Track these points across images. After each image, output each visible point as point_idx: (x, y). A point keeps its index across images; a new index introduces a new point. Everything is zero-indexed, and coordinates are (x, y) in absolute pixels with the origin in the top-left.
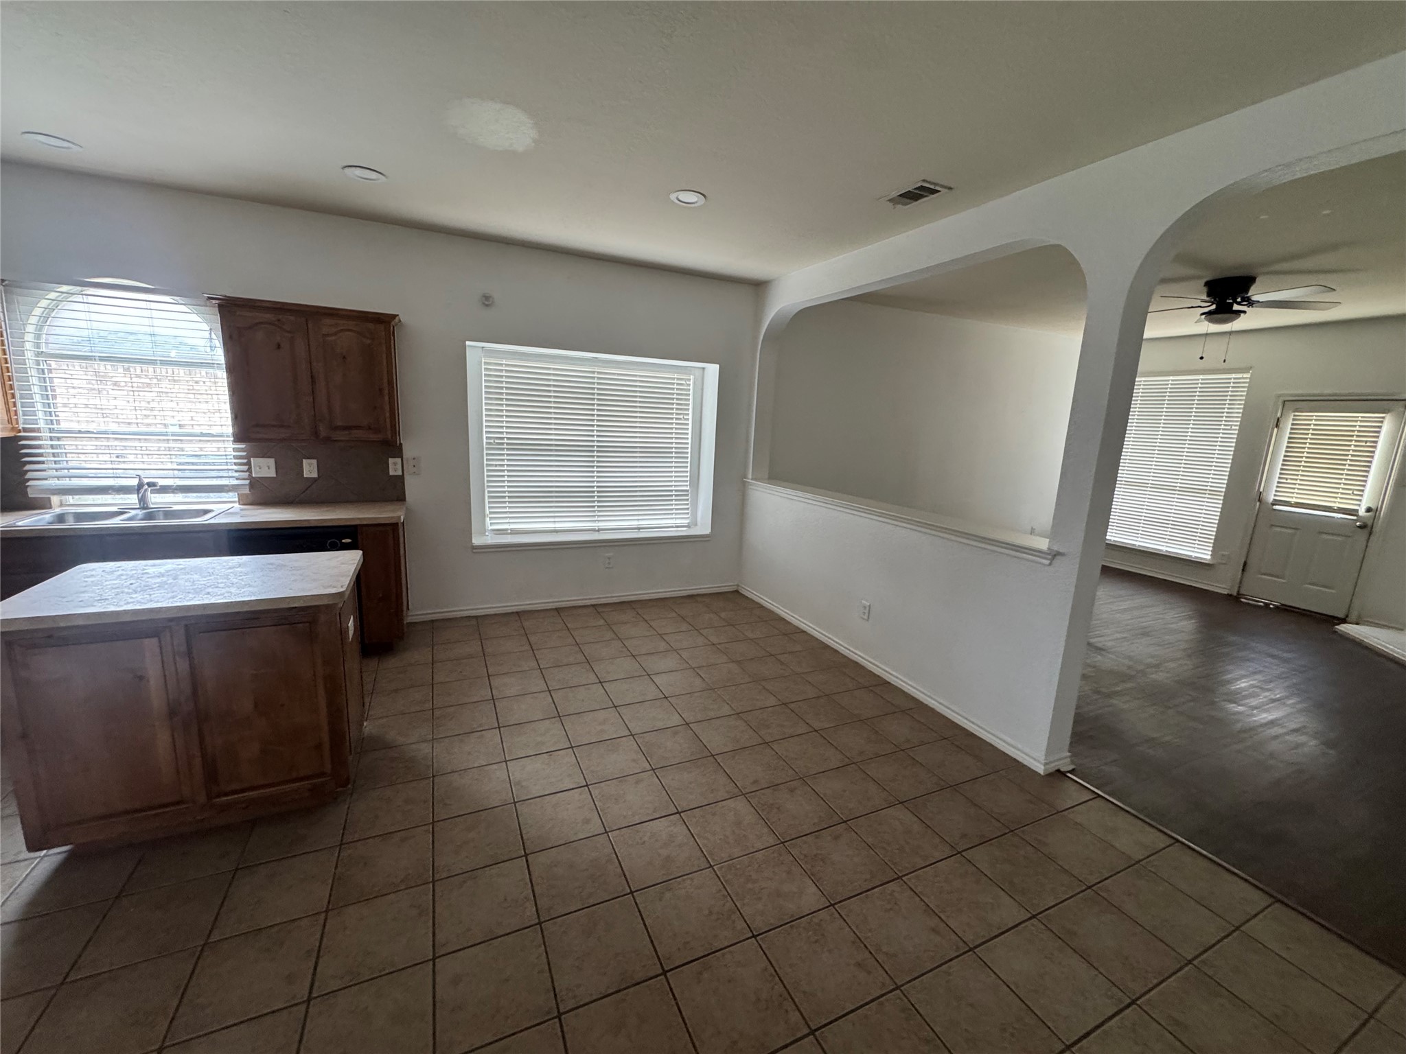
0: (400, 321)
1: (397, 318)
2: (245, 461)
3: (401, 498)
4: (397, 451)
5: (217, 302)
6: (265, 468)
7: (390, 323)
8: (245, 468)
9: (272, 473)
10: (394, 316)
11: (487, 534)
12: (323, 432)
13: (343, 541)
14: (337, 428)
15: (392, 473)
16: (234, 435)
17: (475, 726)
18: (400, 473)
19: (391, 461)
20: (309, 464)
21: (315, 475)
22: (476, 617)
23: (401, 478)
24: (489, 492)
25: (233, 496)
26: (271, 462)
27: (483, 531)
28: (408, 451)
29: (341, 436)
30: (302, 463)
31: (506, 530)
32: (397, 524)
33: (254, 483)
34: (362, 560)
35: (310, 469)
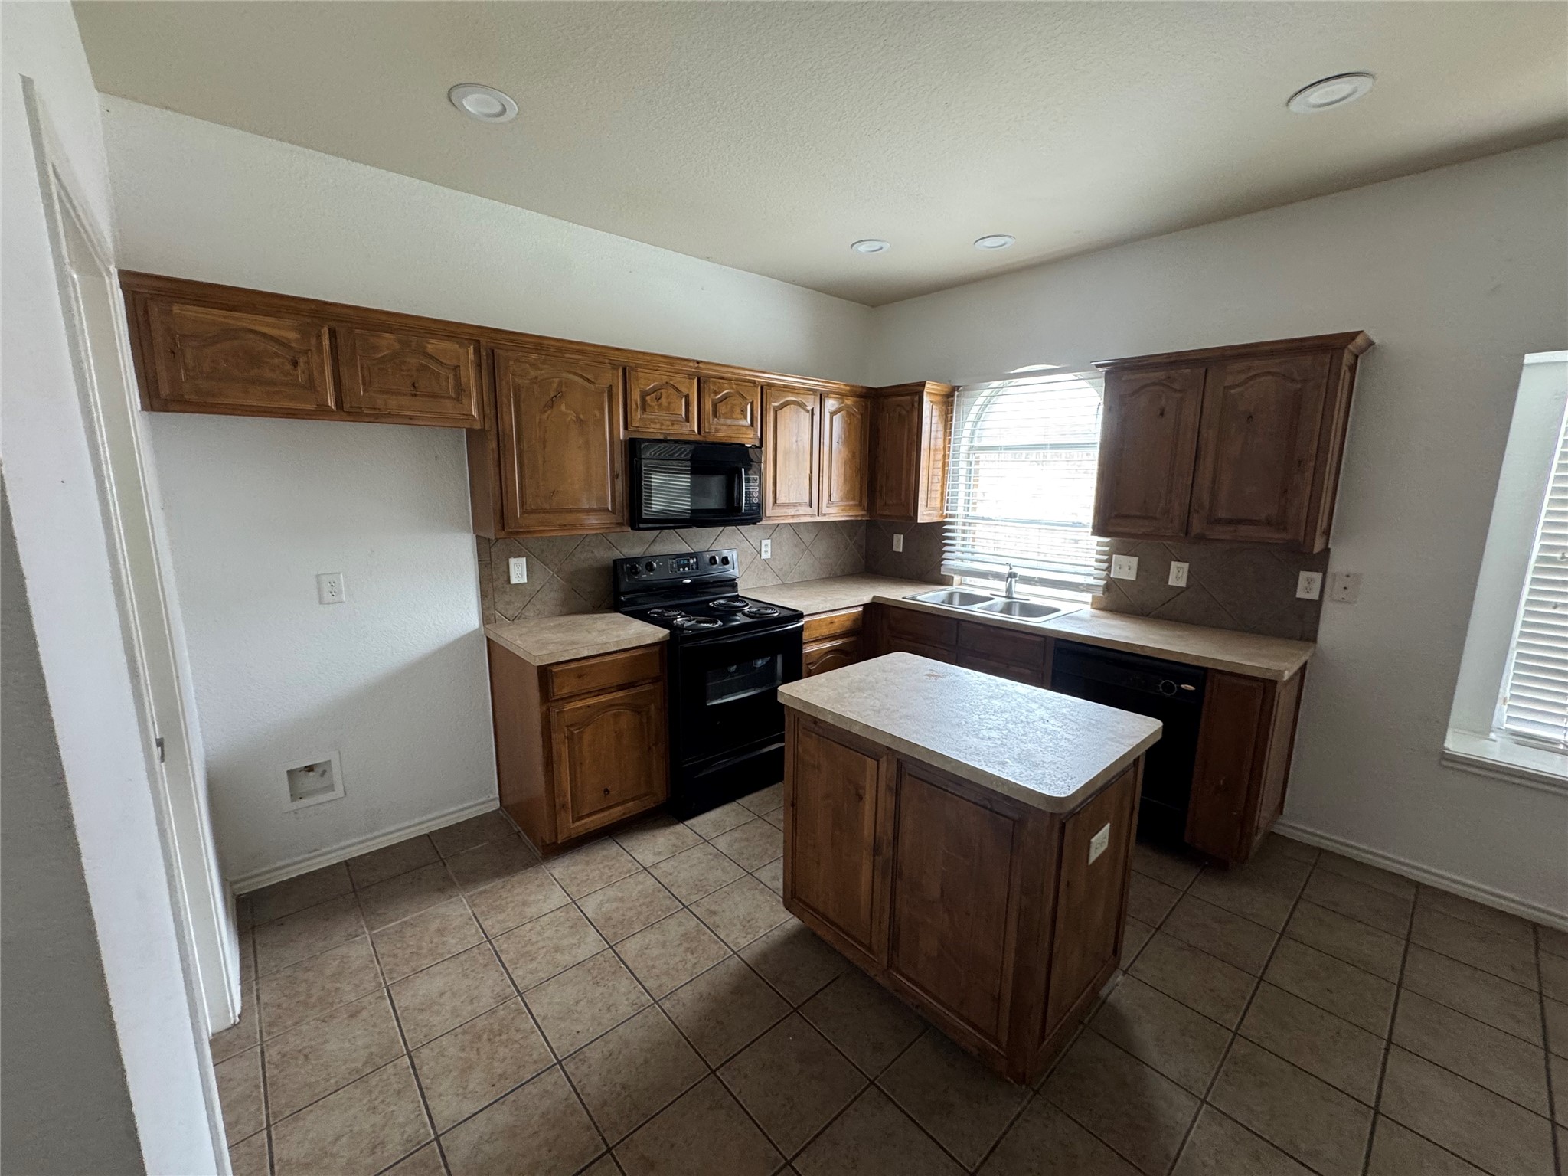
0: (1371, 343)
1: (1359, 340)
2: (1106, 557)
3: (1307, 634)
4: (1320, 562)
5: (1105, 368)
6: (1126, 568)
7: (1343, 348)
8: (1105, 566)
9: (1132, 576)
10: (1352, 336)
11: (1493, 736)
12: (1197, 527)
13: (1183, 686)
14: (1219, 521)
15: (1300, 594)
16: (1094, 527)
18: (1314, 596)
19: (1304, 575)
20: (1178, 568)
21: (1182, 584)
22: (1418, 886)
23: (1317, 606)
24: (1520, 655)
25: (1088, 597)
26: (1134, 561)
27: (1483, 728)
28: (1339, 562)
29: (1222, 533)
30: (1170, 565)
31: (1556, 742)
32: (1274, 683)
33: (1111, 585)
35: (1178, 575)
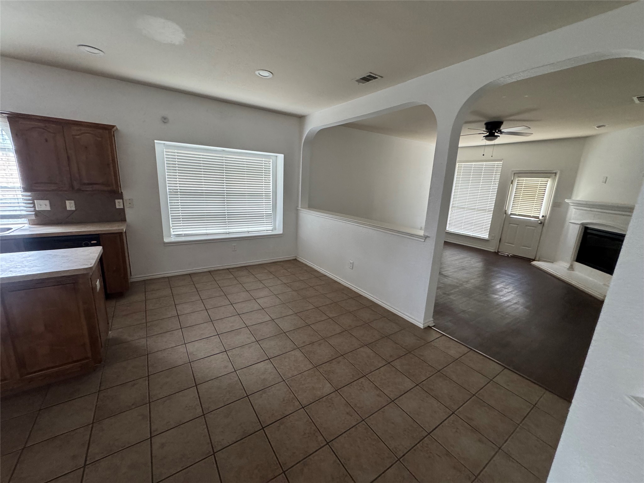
0: (117, 129)
1: (115, 128)
2: (31, 202)
3: (124, 220)
4: (121, 196)
5: (6, 115)
6: (44, 205)
7: (111, 129)
8: (32, 205)
9: (48, 208)
10: (114, 126)
11: (172, 236)
12: (76, 185)
13: (92, 242)
14: (85, 184)
15: (117, 207)
16: (23, 188)
17: (168, 329)
18: (122, 207)
19: (117, 201)
20: (70, 203)
21: (74, 209)
22: (168, 277)
23: (123, 210)
24: (171, 216)
25: (25, 220)
26: (47, 202)
27: (170, 235)
28: (126, 196)
29: (89, 188)
30: (65, 203)
31: (182, 234)
32: (122, 233)
33: (38, 214)
34: (102, 251)
35: (70, 205)
